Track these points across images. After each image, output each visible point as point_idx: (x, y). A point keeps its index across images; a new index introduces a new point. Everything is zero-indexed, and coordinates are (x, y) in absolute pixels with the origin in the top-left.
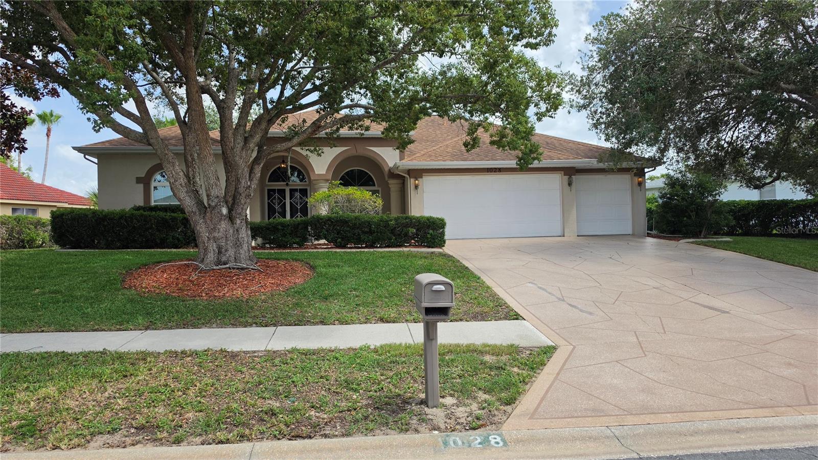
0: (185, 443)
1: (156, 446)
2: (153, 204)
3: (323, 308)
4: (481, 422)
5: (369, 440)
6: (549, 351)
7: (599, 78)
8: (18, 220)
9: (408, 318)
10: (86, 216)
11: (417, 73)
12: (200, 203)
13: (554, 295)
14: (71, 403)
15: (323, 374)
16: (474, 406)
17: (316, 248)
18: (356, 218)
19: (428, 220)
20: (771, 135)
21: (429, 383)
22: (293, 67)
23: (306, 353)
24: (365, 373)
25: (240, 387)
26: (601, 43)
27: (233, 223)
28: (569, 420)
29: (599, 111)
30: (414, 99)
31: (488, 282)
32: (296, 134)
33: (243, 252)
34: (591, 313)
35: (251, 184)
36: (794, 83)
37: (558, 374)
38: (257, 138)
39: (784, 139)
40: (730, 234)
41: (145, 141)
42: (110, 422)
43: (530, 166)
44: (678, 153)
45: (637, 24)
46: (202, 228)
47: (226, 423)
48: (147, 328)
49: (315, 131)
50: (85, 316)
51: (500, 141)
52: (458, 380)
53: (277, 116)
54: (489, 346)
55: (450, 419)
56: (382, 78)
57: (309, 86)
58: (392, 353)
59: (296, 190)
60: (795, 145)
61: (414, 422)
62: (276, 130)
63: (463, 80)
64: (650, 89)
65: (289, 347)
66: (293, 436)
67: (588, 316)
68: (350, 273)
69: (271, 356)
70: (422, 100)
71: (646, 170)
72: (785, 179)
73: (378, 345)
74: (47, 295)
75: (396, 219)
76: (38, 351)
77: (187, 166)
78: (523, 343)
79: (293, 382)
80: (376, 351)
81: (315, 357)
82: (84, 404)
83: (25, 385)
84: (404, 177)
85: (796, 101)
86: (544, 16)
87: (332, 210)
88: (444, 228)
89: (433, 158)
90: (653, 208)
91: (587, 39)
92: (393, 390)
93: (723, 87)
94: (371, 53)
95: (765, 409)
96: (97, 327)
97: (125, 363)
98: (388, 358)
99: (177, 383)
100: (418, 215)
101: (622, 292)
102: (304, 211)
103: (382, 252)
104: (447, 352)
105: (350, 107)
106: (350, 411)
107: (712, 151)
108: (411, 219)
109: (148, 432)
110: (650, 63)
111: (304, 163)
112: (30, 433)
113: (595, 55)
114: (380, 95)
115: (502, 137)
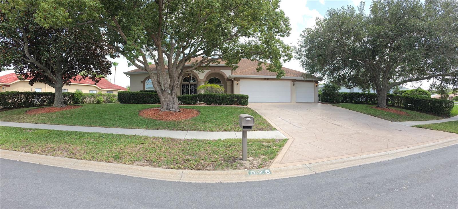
0: (161, 167)
1: (153, 167)
2: (146, 90)
3: (204, 125)
4: (262, 166)
5: (223, 172)
6: (285, 141)
7: (304, 49)
8: (109, 95)
9: (235, 130)
10: (127, 93)
11: (239, 43)
12: (161, 89)
13: (287, 122)
14: (128, 151)
15: (205, 148)
16: (260, 160)
17: (200, 105)
18: (215, 95)
19: (242, 96)
20: (354, 73)
21: (244, 152)
22: (194, 42)
23: (199, 141)
24: (220, 149)
25: (177, 151)
26: (305, 38)
27: (172, 96)
28: (292, 163)
29: (304, 60)
30: (238, 52)
31: (264, 118)
32: (194, 65)
33: (175, 106)
34: (300, 128)
35: (178, 82)
36: (360, 57)
37: (289, 148)
38: (181, 67)
39: (357, 74)
40: (342, 102)
41: (145, 69)
42: (139, 158)
43: (281, 78)
44: (328, 76)
45: (317, 33)
46: (162, 97)
47: (173, 162)
48: (146, 129)
49: (201, 64)
50: (129, 124)
51: (270, 68)
52: (254, 151)
53: (188, 59)
54: (265, 139)
55: (251, 165)
56: (226, 45)
57: (199, 48)
58: (230, 142)
59: (192, 85)
60: (360, 76)
61: (238, 166)
62: (187, 64)
63: (257, 47)
64: (320, 55)
65: (193, 138)
66: (196, 169)
67: (299, 128)
68: (213, 113)
69: (187, 141)
70: (241, 53)
71: (319, 82)
72: (357, 86)
73: (224, 139)
74: (118, 117)
75: (230, 95)
76: (118, 133)
77: (158, 77)
78: (277, 138)
79: (195, 150)
80: (223, 141)
81: (202, 142)
82: (131, 151)
83: (115, 143)
84: (233, 80)
85: (360, 63)
86: (286, 26)
87: (206, 92)
88: (248, 98)
89: (244, 74)
90: (320, 94)
91: (300, 36)
92: (231, 155)
93: (341, 57)
94: (222, 36)
95: (351, 155)
96: (132, 127)
97: (142, 140)
98: (228, 144)
99: (157, 147)
100: (238, 94)
101: (311, 121)
102: (195, 92)
103: (224, 107)
104: (250, 142)
105: (214, 55)
106: (215, 161)
107: (338, 77)
108: (235, 95)
109: (150, 162)
110: (320, 47)
111: (195, 75)
112: (117, 158)
113: (303, 42)
114: (225, 51)
115: (271, 67)
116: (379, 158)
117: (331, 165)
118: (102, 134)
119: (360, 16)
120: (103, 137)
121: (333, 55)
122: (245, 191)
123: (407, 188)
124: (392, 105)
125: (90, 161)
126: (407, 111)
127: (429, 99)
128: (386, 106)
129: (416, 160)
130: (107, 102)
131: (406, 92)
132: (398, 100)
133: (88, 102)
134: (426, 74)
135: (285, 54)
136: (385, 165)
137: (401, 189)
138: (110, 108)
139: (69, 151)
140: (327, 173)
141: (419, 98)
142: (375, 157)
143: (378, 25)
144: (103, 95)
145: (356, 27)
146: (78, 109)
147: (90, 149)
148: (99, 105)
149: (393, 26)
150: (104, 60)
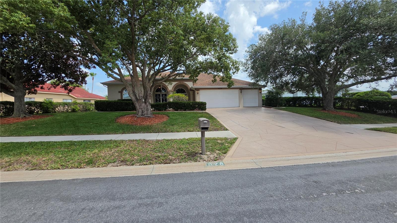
0: (135, 165)
1: (127, 166)
2: (123, 99)
3: (172, 128)
4: (217, 159)
5: (186, 164)
6: (236, 139)
7: (249, 62)
8: (85, 103)
9: (196, 130)
10: (105, 102)
11: (198, 61)
12: (136, 98)
13: (237, 123)
14: (102, 155)
15: (172, 146)
16: (215, 154)
17: (169, 111)
19: (202, 103)
20: (297, 79)
21: (203, 148)
22: (162, 59)
23: (168, 140)
24: (184, 146)
25: (150, 150)
26: (250, 53)
27: (146, 104)
28: (241, 158)
29: (250, 72)
31: (219, 120)
32: (164, 78)
33: (149, 112)
34: (247, 128)
35: (151, 93)
36: (303, 64)
37: (238, 145)
38: (152, 79)
39: (300, 80)
40: (285, 106)
41: (121, 81)
42: (113, 160)
43: (231, 87)
44: (271, 84)
45: (260, 47)
46: (137, 105)
47: (146, 159)
48: (122, 134)
49: (169, 77)
50: (105, 130)
52: (211, 147)
53: (158, 73)
54: (219, 138)
55: (209, 158)
56: (188, 62)
57: (167, 65)
58: (192, 140)
59: (163, 94)
60: (303, 81)
61: (199, 159)
62: (158, 77)
63: (211, 63)
64: (264, 66)
65: (163, 139)
66: (165, 163)
68: (179, 118)
69: (158, 141)
71: (262, 88)
72: (300, 91)
73: (188, 138)
75: (192, 103)
76: (92, 140)
77: (133, 88)
78: (229, 137)
79: (164, 148)
80: (187, 140)
81: (170, 141)
82: (106, 155)
83: (89, 150)
84: (194, 90)
85: (303, 69)
86: (234, 45)
87: (174, 100)
88: (206, 105)
89: (202, 85)
90: (264, 99)
91: (246, 51)
92: (192, 150)
93: (283, 65)
94: (185, 55)
95: (295, 154)
96: (109, 133)
97: (117, 143)
98: (191, 142)
99: (132, 149)
100: (198, 101)
101: (256, 123)
102: (166, 100)
103: (188, 112)
104: (208, 140)
105: (179, 70)
106: (180, 156)
107: (280, 83)
108: (196, 102)
109: (124, 162)
110: (263, 58)
111: (166, 87)
112: (91, 163)
113: (248, 56)
114: (187, 67)
115: (223, 79)
116: (326, 159)
117: (275, 162)
118: (75, 142)
119: (302, 26)
120: (76, 145)
121: (275, 65)
122: (204, 178)
123: (362, 192)
124: (341, 108)
125: (58, 170)
126: (359, 114)
127: (388, 101)
128: (333, 108)
129: (372, 165)
130: (83, 111)
131: (358, 94)
132: (348, 102)
133: (61, 110)
134: (384, 74)
135: (234, 67)
136: (333, 166)
137: (353, 192)
138: (86, 116)
139: (32, 163)
140: (272, 169)
141: (375, 100)
142: (321, 157)
143: (322, 31)
144: (79, 104)
145: (298, 36)
146: (47, 119)
147: (60, 158)
148: (73, 113)
149: (340, 30)
150: (78, 69)
